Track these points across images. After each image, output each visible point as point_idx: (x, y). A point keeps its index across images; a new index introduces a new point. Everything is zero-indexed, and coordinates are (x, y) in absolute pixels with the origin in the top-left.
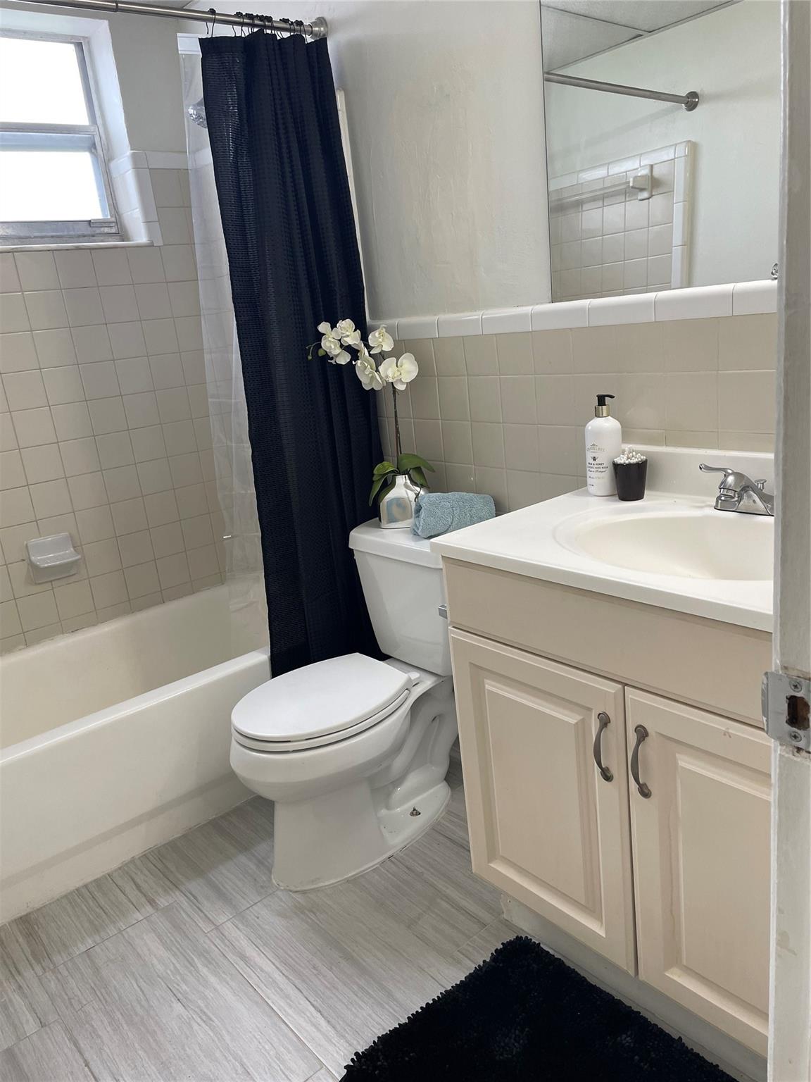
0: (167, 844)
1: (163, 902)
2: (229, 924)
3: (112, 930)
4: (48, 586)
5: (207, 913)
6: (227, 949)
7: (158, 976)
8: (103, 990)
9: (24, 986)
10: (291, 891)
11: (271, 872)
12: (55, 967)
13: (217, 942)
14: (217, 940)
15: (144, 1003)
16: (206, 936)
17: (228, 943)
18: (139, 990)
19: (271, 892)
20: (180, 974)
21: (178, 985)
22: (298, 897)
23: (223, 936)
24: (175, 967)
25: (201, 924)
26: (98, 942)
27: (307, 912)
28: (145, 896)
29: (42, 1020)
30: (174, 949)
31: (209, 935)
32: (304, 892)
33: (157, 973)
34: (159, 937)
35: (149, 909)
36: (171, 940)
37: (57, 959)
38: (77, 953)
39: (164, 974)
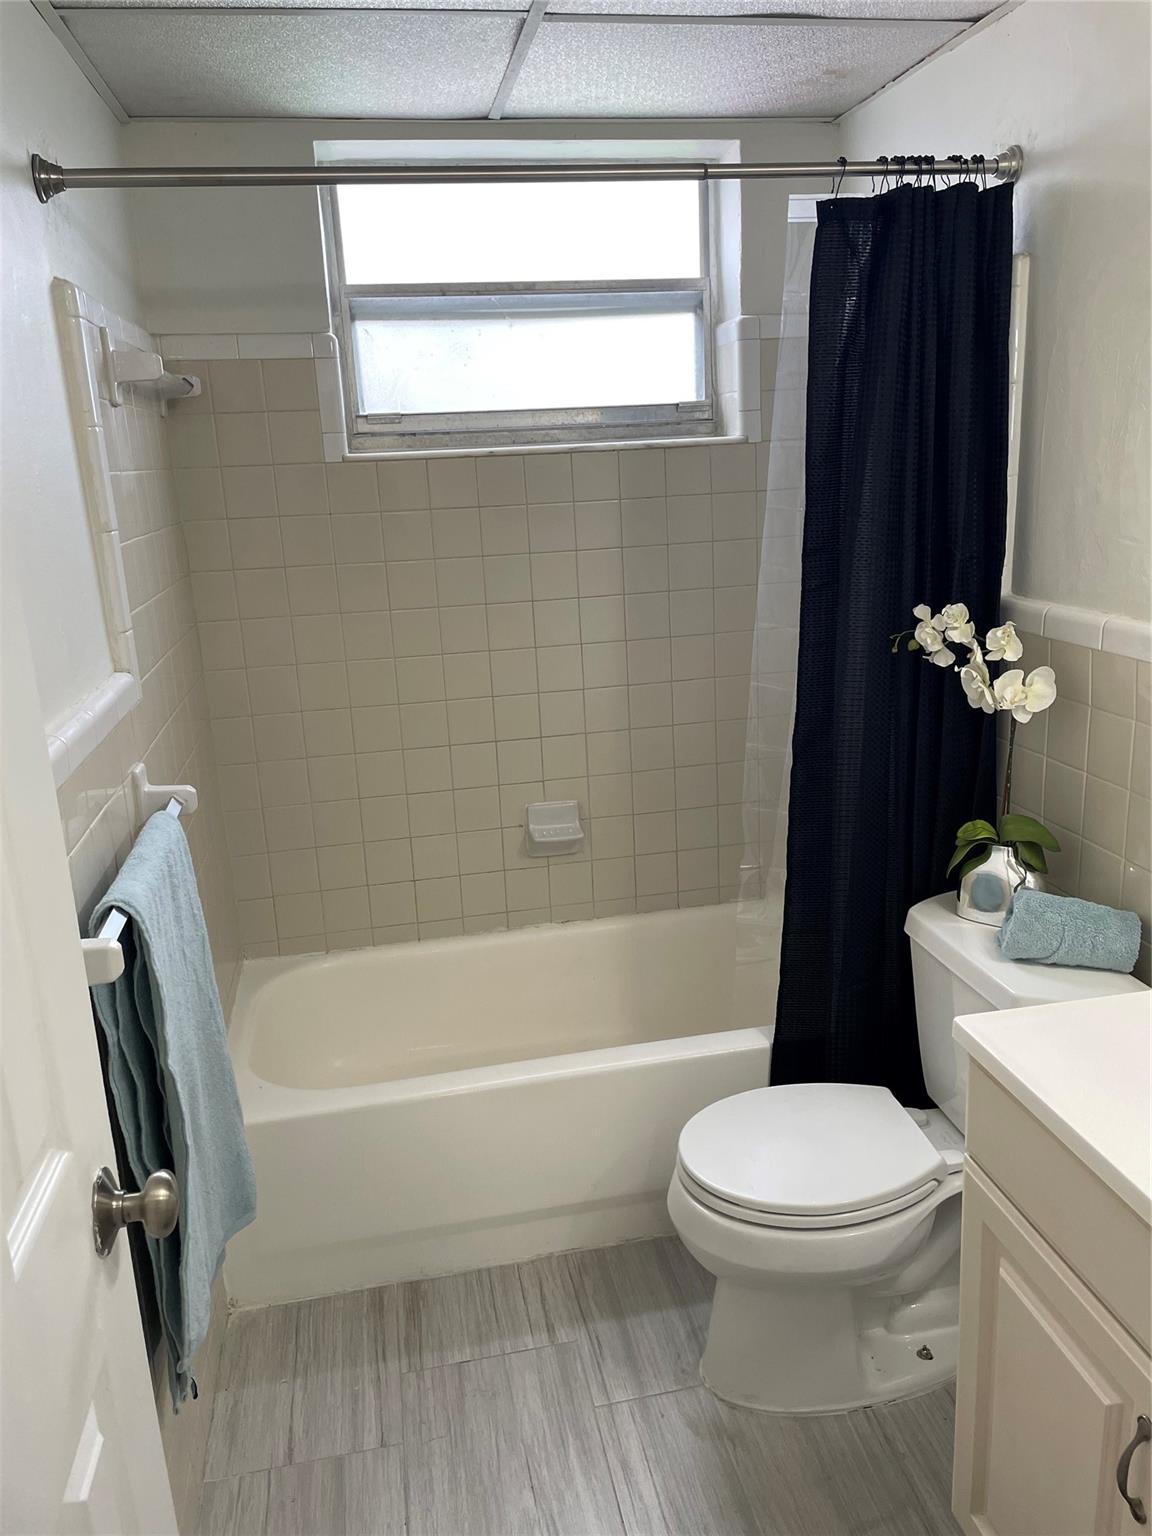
0: (595, 1250)
1: (563, 1335)
2: (625, 1407)
3: (494, 1348)
4: (544, 862)
5: (605, 1377)
6: (610, 1443)
7: (522, 1441)
8: (458, 1429)
9: (383, 1381)
10: (716, 1395)
11: (701, 1356)
12: (422, 1369)
13: (604, 1427)
14: (605, 1424)
15: (494, 1469)
16: (594, 1411)
17: (614, 1435)
18: (495, 1449)
19: (692, 1384)
20: (546, 1451)
21: (539, 1466)
22: (724, 1411)
23: (613, 1424)
24: (544, 1437)
25: (594, 1390)
26: (476, 1358)
27: (725, 1439)
28: (546, 1316)
29: (385, 1436)
30: (552, 1410)
31: (597, 1410)
32: (733, 1407)
33: (522, 1435)
34: (542, 1383)
35: (545, 1336)
36: (553, 1396)
37: (429, 1359)
38: (450, 1362)
39: (529, 1441)
